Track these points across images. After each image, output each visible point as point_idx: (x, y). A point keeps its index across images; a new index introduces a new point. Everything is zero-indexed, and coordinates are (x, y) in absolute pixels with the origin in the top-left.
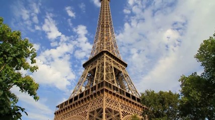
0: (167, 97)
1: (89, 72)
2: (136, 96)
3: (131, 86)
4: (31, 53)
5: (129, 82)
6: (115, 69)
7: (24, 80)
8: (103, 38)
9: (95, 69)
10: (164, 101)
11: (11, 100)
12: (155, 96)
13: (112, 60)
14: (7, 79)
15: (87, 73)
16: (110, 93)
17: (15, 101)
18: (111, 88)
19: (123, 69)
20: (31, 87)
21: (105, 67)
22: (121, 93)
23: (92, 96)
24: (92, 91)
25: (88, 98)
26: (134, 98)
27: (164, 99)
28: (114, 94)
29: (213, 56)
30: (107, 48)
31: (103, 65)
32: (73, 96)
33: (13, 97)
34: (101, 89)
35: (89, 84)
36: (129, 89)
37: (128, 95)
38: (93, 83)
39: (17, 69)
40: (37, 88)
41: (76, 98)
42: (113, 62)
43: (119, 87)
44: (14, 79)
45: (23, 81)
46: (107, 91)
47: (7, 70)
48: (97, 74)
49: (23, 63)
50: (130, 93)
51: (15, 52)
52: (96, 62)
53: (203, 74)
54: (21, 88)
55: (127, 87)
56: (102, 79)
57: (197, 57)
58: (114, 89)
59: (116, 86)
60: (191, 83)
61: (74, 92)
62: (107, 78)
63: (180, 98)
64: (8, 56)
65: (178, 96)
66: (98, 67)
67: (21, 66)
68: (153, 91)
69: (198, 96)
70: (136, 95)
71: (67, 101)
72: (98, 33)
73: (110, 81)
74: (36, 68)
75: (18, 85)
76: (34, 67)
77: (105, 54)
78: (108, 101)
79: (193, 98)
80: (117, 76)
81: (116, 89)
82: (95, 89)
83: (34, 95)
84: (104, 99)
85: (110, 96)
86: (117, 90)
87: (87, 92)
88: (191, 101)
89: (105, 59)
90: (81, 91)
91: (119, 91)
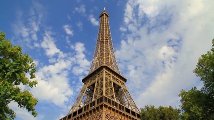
0: (168, 113)
1: (88, 87)
2: (136, 112)
3: (131, 102)
4: (31, 68)
5: (128, 97)
6: (114, 84)
7: (22, 95)
8: (103, 54)
9: (94, 84)
10: (164, 116)
11: (8, 116)
12: (156, 111)
13: (112, 75)
14: (5, 94)
15: (87, 89)
16: (110, 108)
17: (12, 117)
18: (110, 103)
19: (123, 84)
20: (29, 102)
21: (104, 82)
22: (120, 109)
23: (91, 112)
24: (91, 106)
25: (87, 113)
26: (133, 113)
27: (164, 114)
28: (114, 110)
29: (212, 70)
30: (106, 63)
31: (102, 80)
32: (71, 112)
33: (11, 112)
34: (100, 104)
35: (88, 100)
36: (129, 105)
37: (128, 110)
38: (92, 99)
39: (16, 84)
40: (36, 104)
41: (75, 114)
42: (113, 77)
43: (119, 102)
44: (13, 94)
45: (22, 97)
46: (106, 106)
47: (6, 85)
48: (96, 89)
49: (23, 78)
50: (130, 108)
51: (15, 68)
52: (96, 77)
53: (203, 88)
54: (19, 103)
55: (127, 103)
56: (102, 94)
57: (196, 71)
58: (113, 105)
59: (116, 101)
60: (192, 98)
61: (73, 108)
62: (106, 93)
63: (181, 114)
64: (7, 72)
65: (179, 111)
66: (98, 82)
67: (20, 81)
68: (154, 107)
69: (200, 112)
70: (136, 110)
71: (66, 117)
72: (97, 49)
73: (109, 96)
74: (35, 83)
75: (16, 100)
76: (33, 82)
77: (104, 69)
78: (107, 116)
79: (194, 113)
80: (117, 91)
81: (116, 104)
82: (94, 105)
83: (33, 110)
84: (104, 115)
85: (109, 112)
86: (116, 106)
87: (86, 107)
88: (193, 116)
89: (104, 74)
90: (80, 107)
91: (118, 107)
